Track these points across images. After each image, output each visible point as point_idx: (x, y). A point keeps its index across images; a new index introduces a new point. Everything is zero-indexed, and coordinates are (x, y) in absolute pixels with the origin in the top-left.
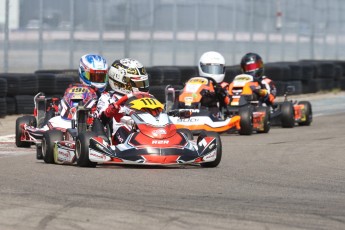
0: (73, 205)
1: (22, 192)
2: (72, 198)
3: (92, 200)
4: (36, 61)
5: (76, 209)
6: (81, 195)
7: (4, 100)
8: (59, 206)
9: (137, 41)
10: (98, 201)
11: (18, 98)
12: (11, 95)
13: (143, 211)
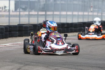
0: (27, 65)
1: (11, 61)
2: (27, 63)
3: (32, 64)
4: (18, 21)
5: (27, 66)
6: (29, 62)
7: (8, 33)
8: (22, 65)
9: (49, 15)
10: (34, 64)
11: (12, 32)
12: (10, 31)
13: (47, 67)
